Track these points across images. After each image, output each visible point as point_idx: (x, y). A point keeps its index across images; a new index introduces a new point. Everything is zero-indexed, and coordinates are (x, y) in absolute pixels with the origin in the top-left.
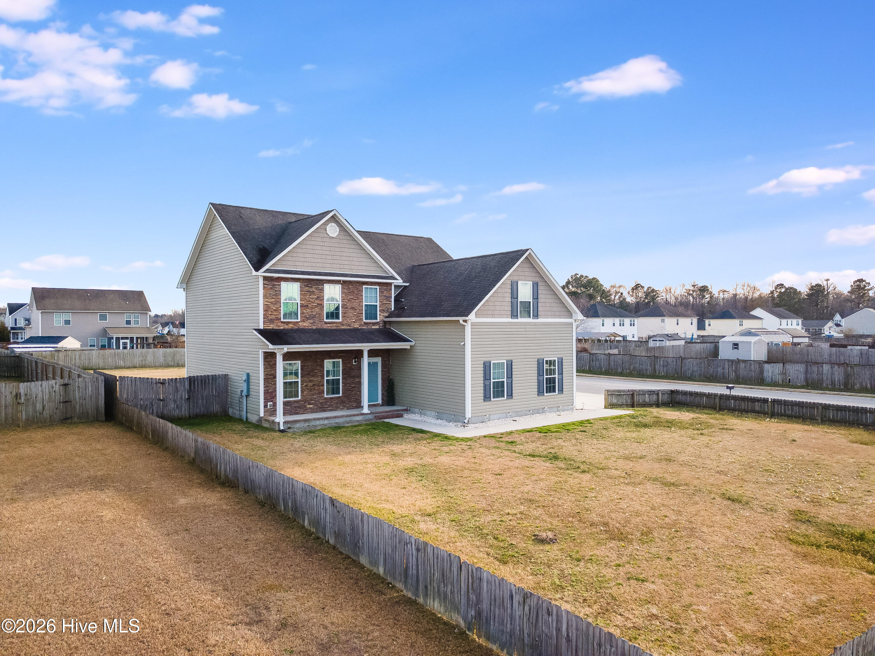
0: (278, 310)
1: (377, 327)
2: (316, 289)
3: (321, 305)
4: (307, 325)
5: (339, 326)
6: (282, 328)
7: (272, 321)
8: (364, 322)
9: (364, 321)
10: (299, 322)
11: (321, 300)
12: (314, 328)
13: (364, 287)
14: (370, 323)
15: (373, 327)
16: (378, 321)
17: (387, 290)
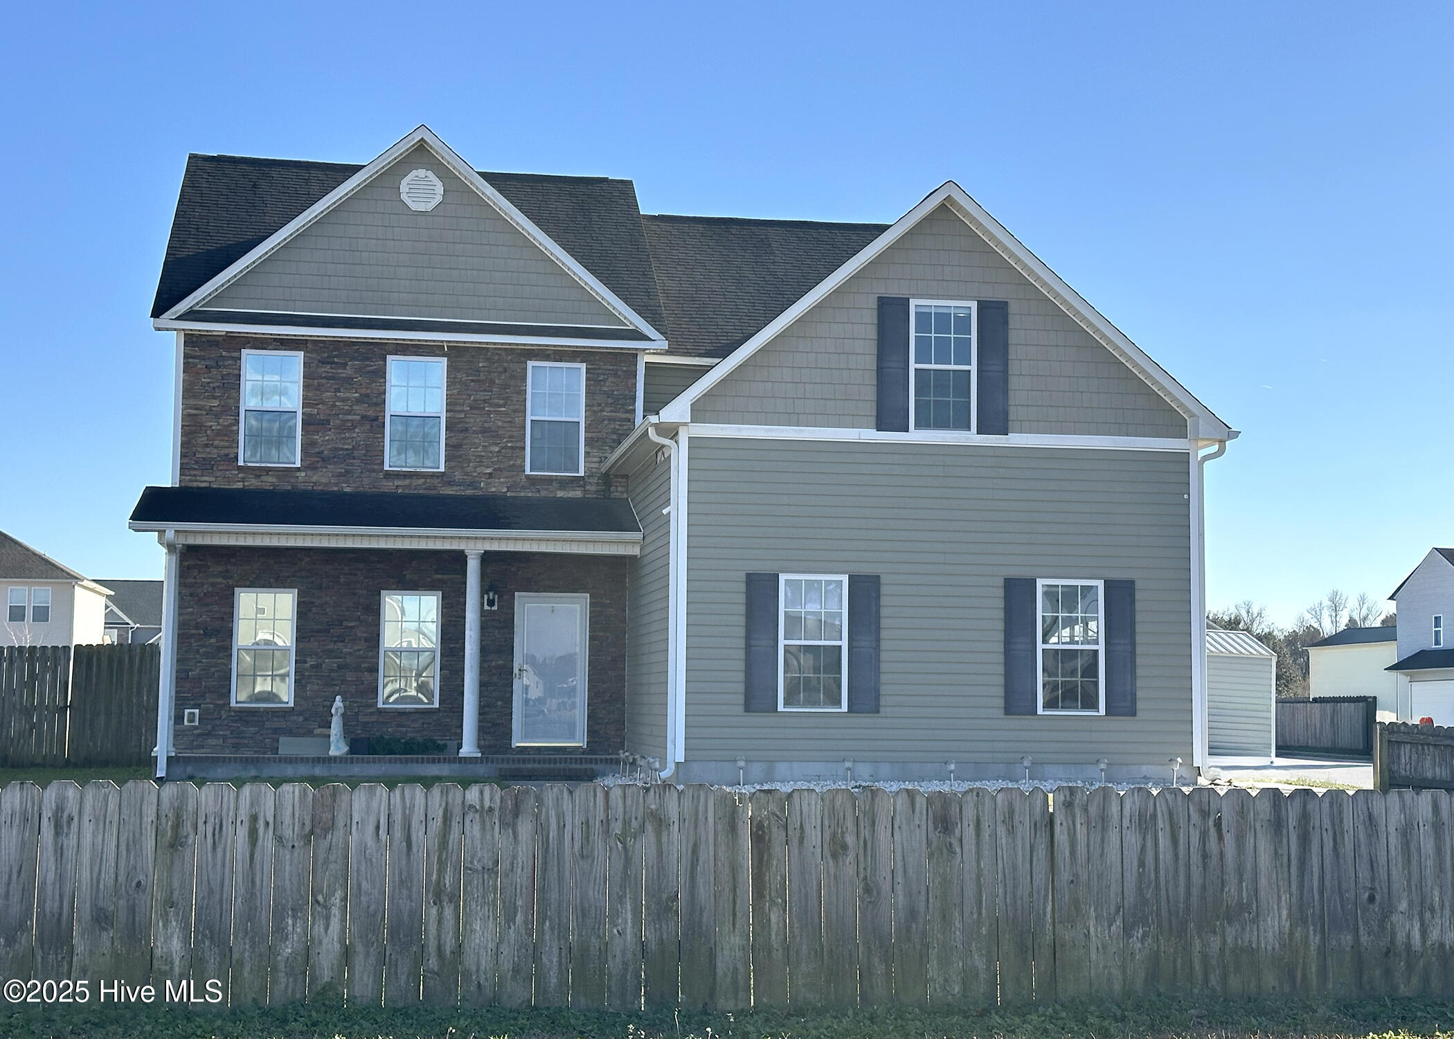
0: (230, 434)
1: (578, 494)
2: (359, 370)
3: (376, 419)
4: (324, 480)
5: (435, 488)
6: (240, 485)
7: (207, 465)
8: (528, 477)
9: (528, 472)
10: (298, 469)
11: (376, 404)
12: (348, 490)
13: (530, 364)
14: (550, 480)
15: (560, 494)
16: (582, 473)
17: (616, 375)
